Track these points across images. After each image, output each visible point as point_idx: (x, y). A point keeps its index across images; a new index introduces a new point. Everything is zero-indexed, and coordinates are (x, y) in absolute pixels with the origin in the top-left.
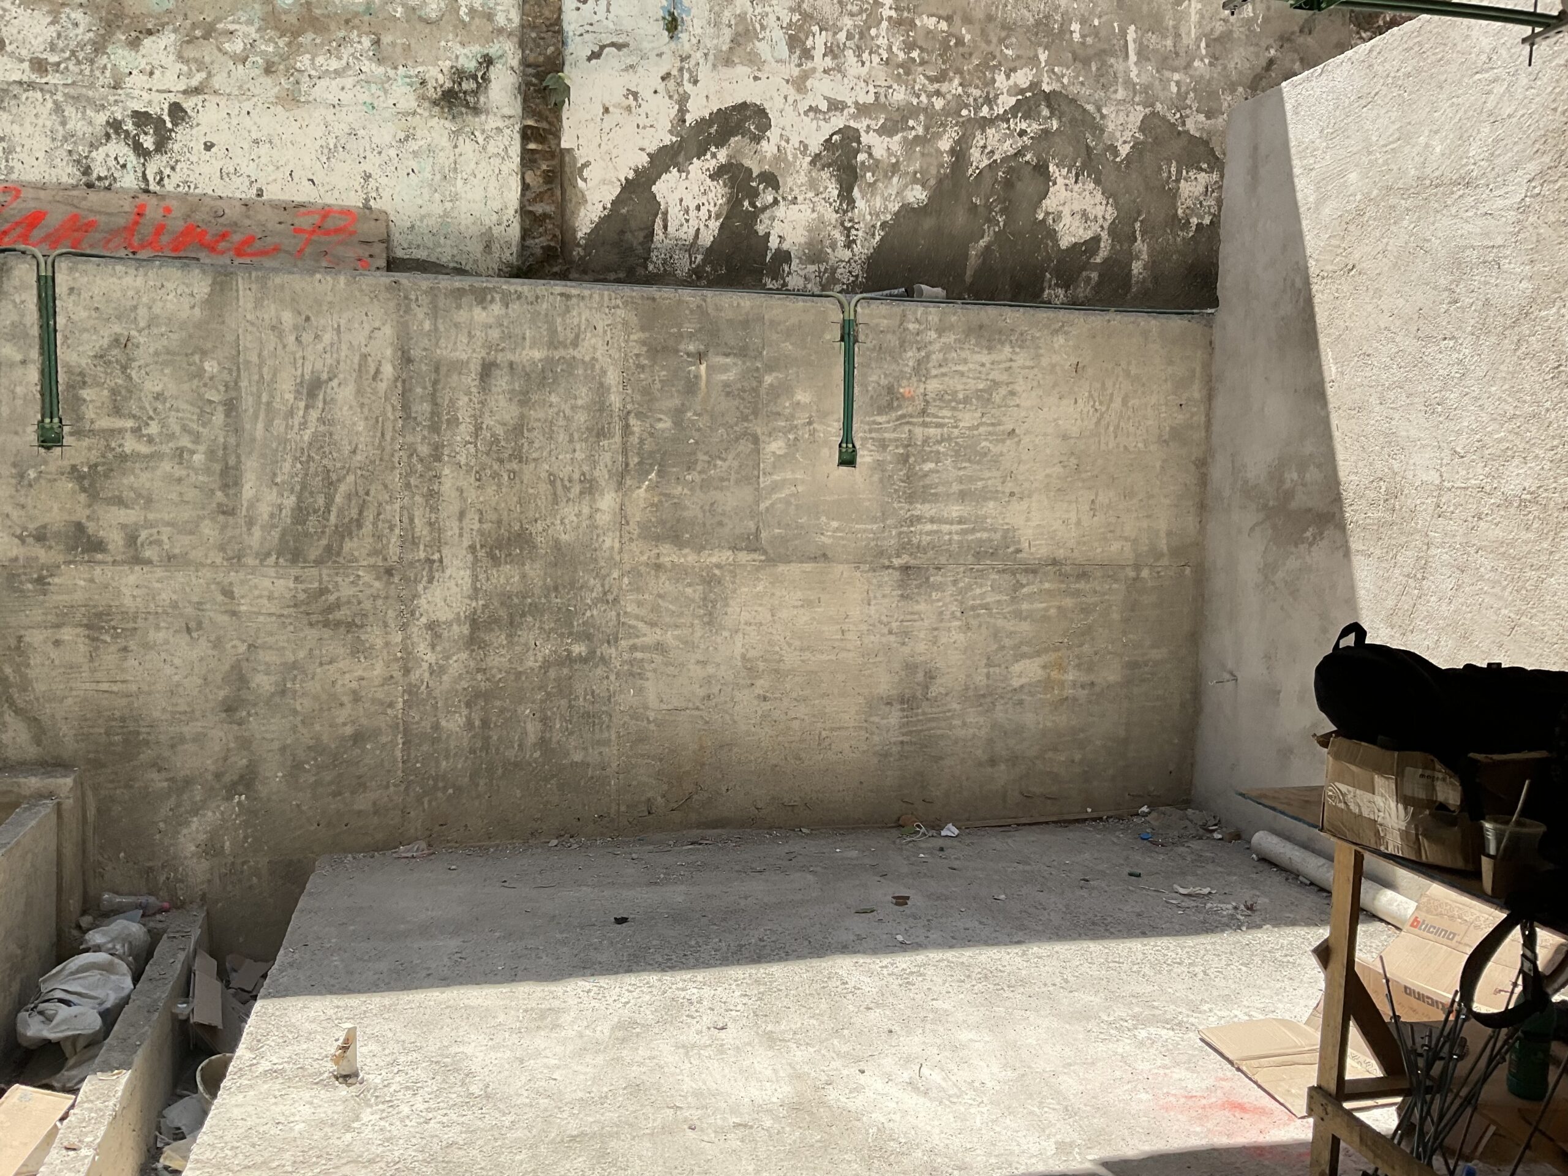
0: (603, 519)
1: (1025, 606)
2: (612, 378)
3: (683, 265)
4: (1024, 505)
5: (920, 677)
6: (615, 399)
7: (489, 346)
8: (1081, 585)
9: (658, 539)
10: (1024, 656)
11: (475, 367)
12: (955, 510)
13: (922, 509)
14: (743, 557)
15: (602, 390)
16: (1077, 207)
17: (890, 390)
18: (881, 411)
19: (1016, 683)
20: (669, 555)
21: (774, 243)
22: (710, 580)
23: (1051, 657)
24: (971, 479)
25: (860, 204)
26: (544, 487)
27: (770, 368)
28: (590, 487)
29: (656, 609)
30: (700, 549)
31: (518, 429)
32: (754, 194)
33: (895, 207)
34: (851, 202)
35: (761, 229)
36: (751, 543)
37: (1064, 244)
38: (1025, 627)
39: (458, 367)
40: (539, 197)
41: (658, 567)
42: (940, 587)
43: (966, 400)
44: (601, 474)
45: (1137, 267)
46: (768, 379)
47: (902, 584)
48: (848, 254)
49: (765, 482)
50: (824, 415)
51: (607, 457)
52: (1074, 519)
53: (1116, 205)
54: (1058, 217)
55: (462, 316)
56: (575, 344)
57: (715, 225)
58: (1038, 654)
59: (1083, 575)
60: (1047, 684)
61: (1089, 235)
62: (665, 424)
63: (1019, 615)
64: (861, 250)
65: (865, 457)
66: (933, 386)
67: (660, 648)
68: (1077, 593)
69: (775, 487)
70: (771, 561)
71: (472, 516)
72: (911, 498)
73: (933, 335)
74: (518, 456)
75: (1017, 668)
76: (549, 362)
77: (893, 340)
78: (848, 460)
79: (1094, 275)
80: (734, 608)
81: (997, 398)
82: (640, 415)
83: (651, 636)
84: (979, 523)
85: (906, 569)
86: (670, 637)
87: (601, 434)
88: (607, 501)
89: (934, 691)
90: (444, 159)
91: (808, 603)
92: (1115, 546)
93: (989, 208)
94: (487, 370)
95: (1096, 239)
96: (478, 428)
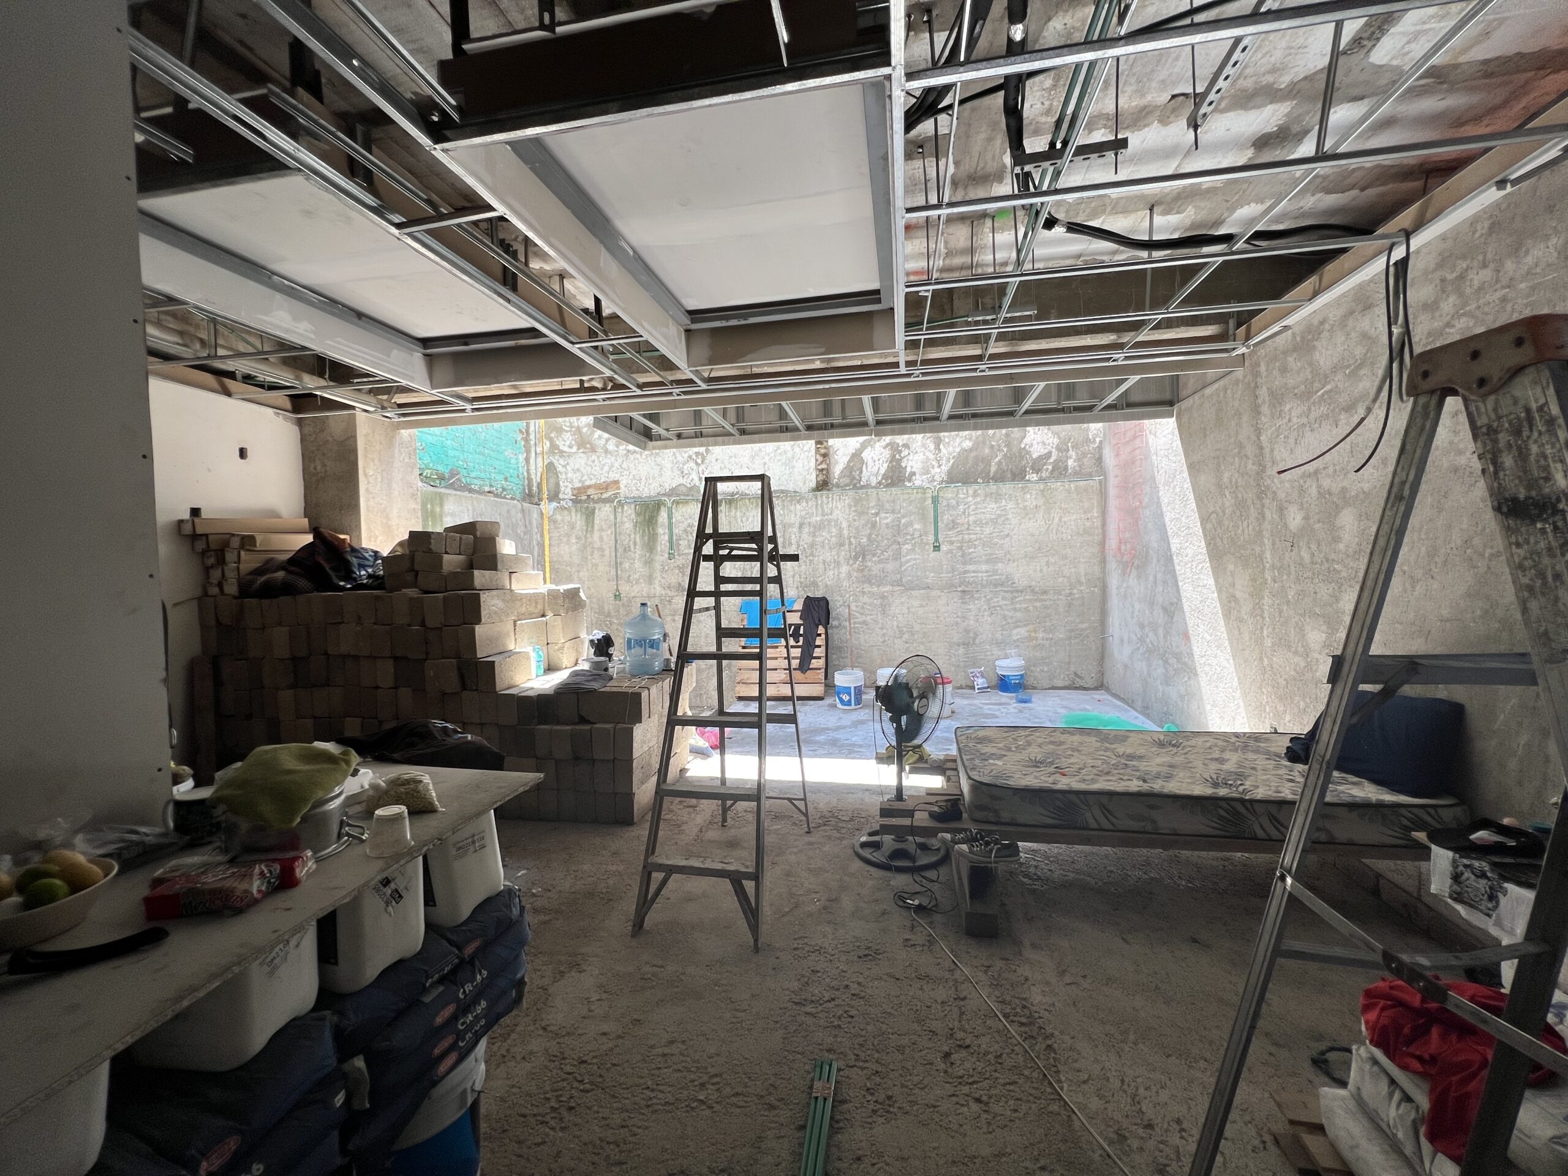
0: (843, 576)
1: (1018, 606)
2: (845, 525)
3: (874, 481)
4: (1016, 564)
5: (972, 635)
6: (846, 532)
7: (801, 517)
8: (1045, 597)
9: (863, 582)
10: (1018, 627)
11: (797, 525)
12: (984, 567)
13: (971, 568)
14: (896, 588)
15: (841, 529)
16: (1039, 440)
17: (953, 521)
18: (950, 530)
19: (1015, 638)
20: (867, 588)
21: (909, 470)
22: (883, 597)
23: (1031, 627)
24: (991, 555)
25: (943, 450)
26: (821, 566)
27: (903, 517)
28: (838, 564)
29: (863, 608)
30: (878, 586)
31: (812, 545)
32: (900, 452)
33: (958, 450)
34: (940, 450)
35: (903, 465)
36: (899, 583)
37: (1035, 456)
38: (1019, 614)
39: (791, 525)
40: (821, 463)
41: (864, 593)
42: (979, 599)
43: (987, 523)
44: (841, 559)
45: (1070, 463)
46: (903, 521)
47: (962, 598)
48: (938, 470)
49: (903, 560)
50: (926, 533)
51: (843, 553)
52: (1038, 568)
53: (1059, 438)
54: (1031, 445)
55: (792, 508)
56: (831, 514)
57: (886, 465)
58: (1025, 625)
59: (1045, 592)
60: (1030, 639)
61: (1046, 451)
62: (865, 540)
63: (1015, 609)
64: (945, 468)
65: (944, 548)
66: (972, 518)
67: (864, 623)
68: (1042, 600)
69: (907, 562)
70: (907, 590)
71: (797, 576)
72: (964, 563)
73: (970, 499)
74: (812, 555)
75: (1015, 632)
76: (822, 520)
77: (954, 502)
78: (937, 548)
79: (1050, 467)
80: (893, 608)
81: (1000, 521)
82: (855, 537)
83: (862, 619)
84: (995, 572)
85: (964, 591)
86: (868, 618)
87: (842, 545)
88: (844, 569)
89: (977, 641)
90: (789, 455)
91: (922, 606)
92: (1060, 580)
93: (999, 446)
94: (801, 526)
95: (1050, 453)
96: (799, 546)
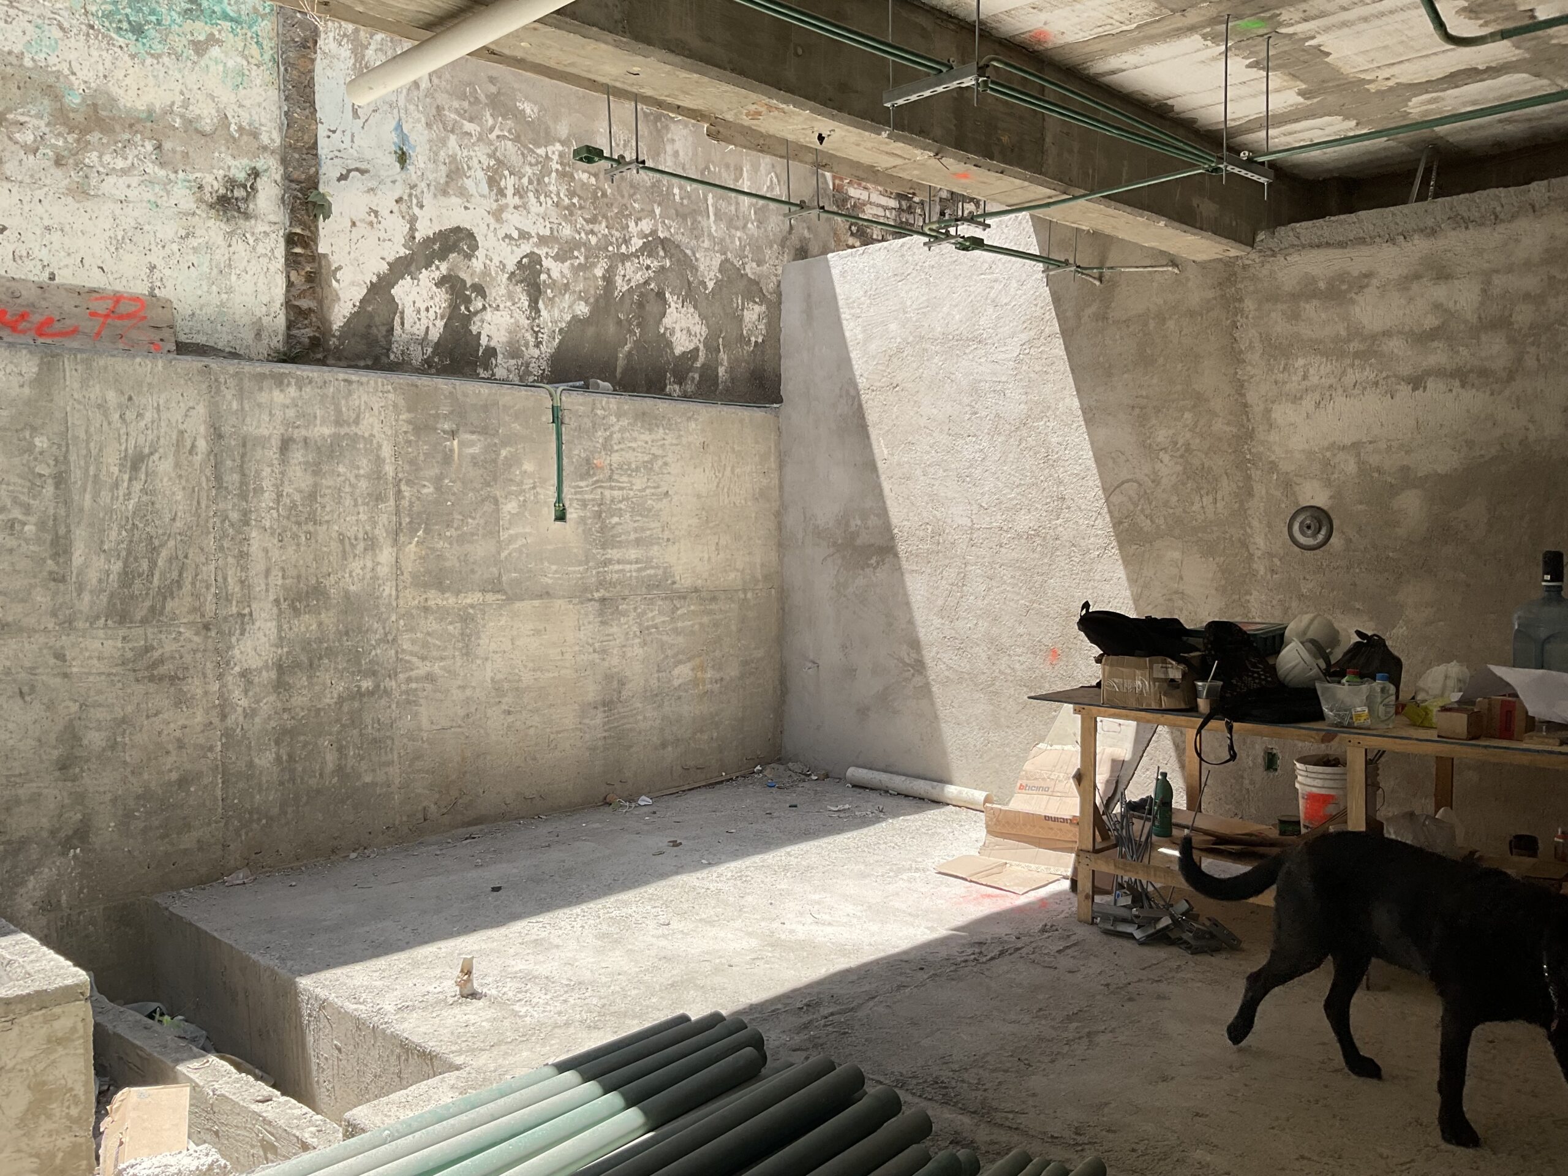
0: (383, 571)
1: (680, 624)
2: (387, 451)
3: (417, 356)
4: (676, 547)
5: (615, 684)
6: (389, 469)
7: (287, 424)
8: (714, 606)
9: (426, 586)
10: (680, 662)
11: (275, 442)
12: (633, 553)
13: (613, 553)
14: (490, 597)
15: (379, 461)
16: (684, 325)
17: (588, 461)
18: (582, 479)
19: (676, 683)
20: (435, 598)
21: (484, 341)
22: (465, 618)
23: (697, 661)
24: (643, 530)
25: (544, 313)
26: (334, 546)
27: (505, 444)
28: (372, 544)
29: (425, 645)
30: (458, 593)
31: (312, 496)
32: (468, 301)
33: (568, 317)
34: (538, 311)
35: (474, 329)
36: (494, 586)
37: (677, 352)
38: (681, 639)
39: (262, 442)
40: (302, 295)
41: (426, 609)
42: (625, 614)
43: (637, 469)
44: (380, 532)
45: (721, 371)
46: (504, 453)
47: (601, 613)
48: (536, 352)
49: (504, 535)
50: (543, 481)
51: (383, 519)
52: (706, 556)
53: (708, 327)
54: (672, 333)
55: (263, 397)
56: (357, 422)
57: (440, 324)
58: (689, 660)
59: (714, 599)
60: (695, 682)
61: (692, 346)
62: (429, 490)
63: (676, 632)
64: (547, 349)
65: (572, 514)
66: (616, 458)
67: (430, 678)
68: (710, 612)
69: (512, 539)
70: (511, 599)
71: (276, 572)
72: (604, 546)
73: (613, 419)
74: (313, 518)
75: (676, 672)
76: (336, 437)
77: (587, 423)
78: (561, 517)
79: (697, 376)
80: (484, 641)
81: (656, 467)
82: (409, 482)
83: (422, 669)
84: (648, 562)
85: (603, 600)
86: (437, 668)
87: (379, 498)
88: (386, 555)
89: (625, 694)
90: (220, 256)
91: (537, 632)
92: (732, 575)
93: (630, 322)
94: (285, 445)
95: (697, 349)
96: (279, 495)
